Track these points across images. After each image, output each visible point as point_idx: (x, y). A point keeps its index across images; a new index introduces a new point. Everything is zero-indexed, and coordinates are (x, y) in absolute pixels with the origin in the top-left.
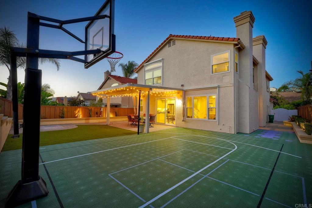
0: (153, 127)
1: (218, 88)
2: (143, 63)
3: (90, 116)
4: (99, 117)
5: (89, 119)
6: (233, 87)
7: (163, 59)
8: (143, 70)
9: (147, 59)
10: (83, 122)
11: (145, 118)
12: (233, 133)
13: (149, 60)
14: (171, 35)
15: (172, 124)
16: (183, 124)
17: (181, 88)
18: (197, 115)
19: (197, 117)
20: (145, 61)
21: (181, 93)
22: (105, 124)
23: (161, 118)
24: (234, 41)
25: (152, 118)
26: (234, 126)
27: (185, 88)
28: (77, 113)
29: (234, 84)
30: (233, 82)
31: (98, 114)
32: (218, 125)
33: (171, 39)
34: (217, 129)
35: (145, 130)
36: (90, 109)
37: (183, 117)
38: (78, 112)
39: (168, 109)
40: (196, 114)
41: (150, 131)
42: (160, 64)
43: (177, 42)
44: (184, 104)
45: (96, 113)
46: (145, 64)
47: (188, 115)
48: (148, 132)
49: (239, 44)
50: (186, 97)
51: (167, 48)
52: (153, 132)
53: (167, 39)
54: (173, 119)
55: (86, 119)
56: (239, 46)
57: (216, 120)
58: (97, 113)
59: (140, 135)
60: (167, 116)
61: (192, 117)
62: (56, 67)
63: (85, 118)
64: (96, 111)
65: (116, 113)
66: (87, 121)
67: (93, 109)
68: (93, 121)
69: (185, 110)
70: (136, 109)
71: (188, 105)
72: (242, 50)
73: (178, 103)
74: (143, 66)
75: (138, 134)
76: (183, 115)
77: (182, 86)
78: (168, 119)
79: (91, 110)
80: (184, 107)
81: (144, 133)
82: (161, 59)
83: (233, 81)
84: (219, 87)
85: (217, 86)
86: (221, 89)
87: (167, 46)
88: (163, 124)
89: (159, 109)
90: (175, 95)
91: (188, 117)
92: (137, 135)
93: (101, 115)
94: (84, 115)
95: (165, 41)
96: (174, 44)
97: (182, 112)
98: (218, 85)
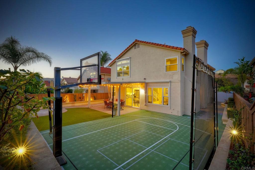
0: (123, 110)
1: (170, 83)
2: (115, 59)
3: (75, 101)
4: (82, 101)
5: (74, 103)
6: (180, 83)
7: (130, 58)
8: (115, 65)
9: (118, 57)
10: (70, 105)
11: (117, 104)
12: (180, 115)
13: (120, 57)
14: (136, 40)
15: (137, 107)
16: (145, 108)
17: (144, 81)
18: (157, 97)
19: (157, 99)
20: (117, 58)
21: (144, 84)
22: (87, 107)
23: (129, 102)
24: (180, 50)
25: (122, 103)
26: (180, 111)
27: (147, 81)
28: (65, 99)
29: (181, 80)
30: (180, 79)
31: (81, 99)
32: (170, 109)
33: (136, 43)
34: (169, 112)
35: (118, 114)
36: (75, 95)
37: (146, 102)
38: (66, 98)
39: (135, 94)
40: (157, 96)
41: (121, 114)
42: (128, 61)
43: (141, 46)
44: (146, 92)
45: (79, 98)
46: (117, 60)
47: (149, 101)
48: (119, 115)
49: (184, 52)
50: (148, 87)
51: (133, 50)
52: (123, 115)
53: (133, 43)
54: (138, 102)
55: (72, 103)
56: (185, 53)
57: (168, 106)
58: (80, 98)
59: (114, 118)
60: (134, 100)
61: (151, 102)
62: (49, 64)
63: (71, 102)
64: (80, 97)
65: (94, 97)
66: (73, 105)
67: (77, 95)
68: (78, 104)
69: (146, 97)
70: (110, 93)
71: (149, 94)
72: (188, 55)
73: (142, 92)
74: (115, 62)
75: (113, 117)
76: (145, 101)
77: (145, 79)
78: (134, 102)
79: (76, 95)
80: (146, 95)
81: (117, 116)
82: (129, 57)
83: (180, 78)
84: (170, 82)
85: (169, 81)
86: (172, 84)
87: (134, 48)
88: (131, 107)
89: (128, 93)
90: (139, 86)
92: (111, 118)
93: (83, 99)
94: (71, 100)
95: (132, 45)
96: (139, 47)
97: (144, 99)
98: (170, 81)
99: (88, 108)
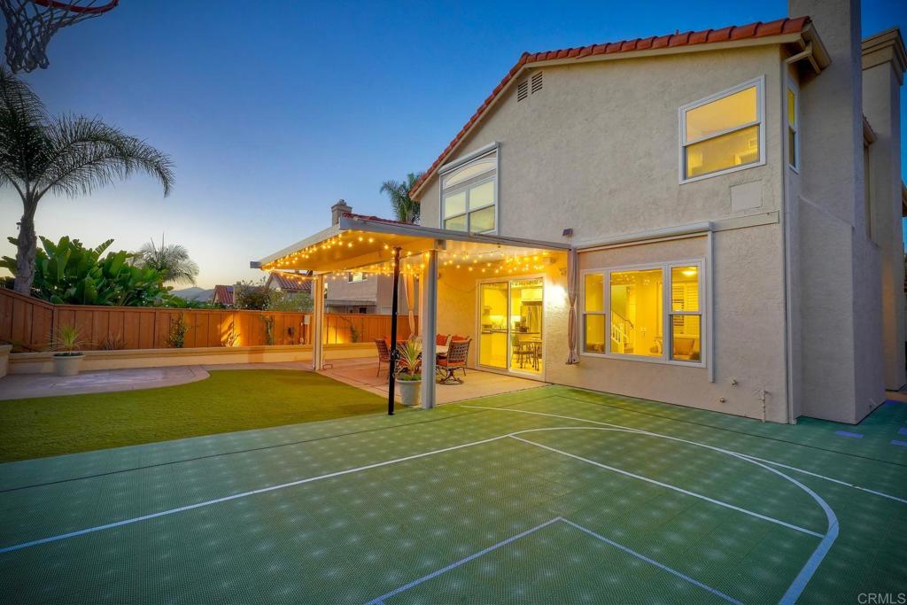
0: (461, 382)
1: (709, 234)
2: (435, 165)
3: (268, 342)
4: (299, 343)
5: (262, 351)
6: (778, 228)
7: (499, 146)
8: (436, 190)
9: (447, 152)
10: (244, 359)
12: (781, 418)
13: (454, 152)
14: (526, 54)
15: (529, 371)
16: (571, 375)
17: (564, 240)
18: (625, 338)
19: (625, 345)
20: (441, 158)
21: (564, 259)
22: (309, 367)
23: (494, 351)
24: (782, 31)
25: (455, 352)
26: (784, 391)
27: (578, 242)
28: (227, 332)
29: (785, 214)
30: (779, 208)
31: (296, 334)
32: (714, 381)
33: (525, 70)
34: (708, 400)
35: (422, 401)
36: (268, 317)
37: (572, 347)
38: (230, 328)
39: (524, 321)
40: (622, 335)
41: (439, 400)
42: (491, 164)
43: (548, 79)
44: (575, 298)
45: (286, 332)
46: (444, 167)
47: (588, 342)
48: (431, 407)
49: (807, 42)
50: (583, 272)
51: (513, 106)
52: (452, 406)
53: (513, 72)
54: (536, 353)
55: (252, 352)
56: (807, 52)
57: (703, 365)
58: (290, 332)
59: (400, 417)
60: (517, 344)
61: (603, 349)
63: (249, 348)
64: (288, 325)
65: (353, 331)
66: (255, 357)
67: (277, 319)
68: (277, 356)
69: (576, 321)
71: (591, 305)
72: (817, 75)
73: (555, 297)
74: (436, 177)
75: (391, 412)
76: (570, 341)
77: (568, 233)
78: (518, 353)
79: (272, 319)
80: (572, 312)
81: (416, 410)
82: (493, 144)
83: (779, 200)
84: (714, 230)
85: (705, 225)
86: (725, 240)
87: (515, 96)
88: (503, 372)
89: (497, 319)
90: (541, 267)
91: (592, 348)
92: (382, 418)
93: (304, 337)
94: (249, 340)
95: (505, 82)
96: (537, 86)
97: (565, 331)
98: (712, 225)
99: (312, 373)
